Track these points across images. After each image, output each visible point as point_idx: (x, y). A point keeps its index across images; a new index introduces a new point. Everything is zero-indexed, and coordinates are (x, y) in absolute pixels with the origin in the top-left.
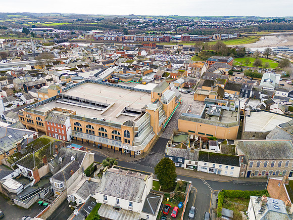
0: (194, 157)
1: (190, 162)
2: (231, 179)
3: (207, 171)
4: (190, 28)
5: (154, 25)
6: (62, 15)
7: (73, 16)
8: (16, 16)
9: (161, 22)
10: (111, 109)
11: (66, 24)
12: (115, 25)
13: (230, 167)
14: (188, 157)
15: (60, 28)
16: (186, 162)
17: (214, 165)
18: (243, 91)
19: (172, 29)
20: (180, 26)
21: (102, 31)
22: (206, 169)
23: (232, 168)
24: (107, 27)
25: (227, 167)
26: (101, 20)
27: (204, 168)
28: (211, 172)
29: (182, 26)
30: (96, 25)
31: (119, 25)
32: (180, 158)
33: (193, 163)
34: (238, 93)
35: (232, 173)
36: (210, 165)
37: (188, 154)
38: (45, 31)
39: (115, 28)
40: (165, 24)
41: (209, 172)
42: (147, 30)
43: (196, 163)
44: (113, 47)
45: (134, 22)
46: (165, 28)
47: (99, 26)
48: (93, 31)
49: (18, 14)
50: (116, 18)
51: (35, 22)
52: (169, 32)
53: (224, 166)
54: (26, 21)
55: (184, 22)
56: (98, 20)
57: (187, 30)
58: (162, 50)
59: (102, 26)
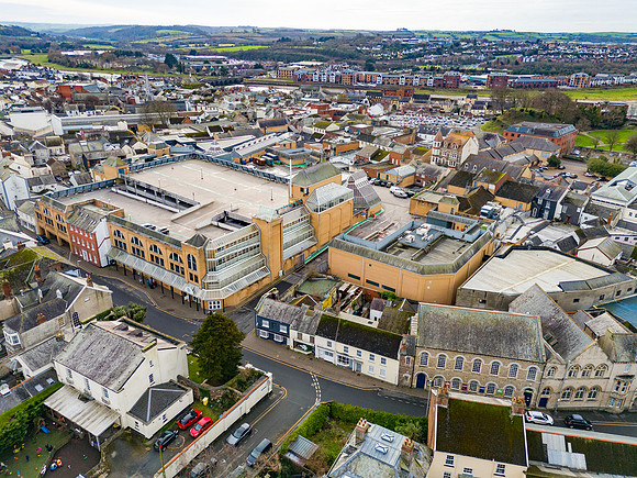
0: (310, 325)
1: (300, 337)
2: (378, 385)
3: (334, 360)
4: (526, 59)
5: (439, 52)
6: (256, 31)
7: (278, 32)
8: (171, 32)
9: (457, 44)
10: (198, 213)
11: (256, 47)
12: (351, 50)
13: (378, 357)
14: (298, 325)
15: (241, 56)
16: (293, 334)
17: (346, 349)
18: (540, 202)
19: (479, 61)
20: (502, 53)
21: (319, 64)
22: (331, 355)
23: (383, 362)
24: (334, 54)
25: (372, 358)
26: (327, 39)
27: (327, 353)
28: (341, 364)
29: (506, 53)
30: (312, 51)
31: (360, 51)
32: (283, 324)
33: (306, 338)
34: (526, 206)
35: (382, 372)
36: (338, 347)
37: (301, 317)
38: (206, 62)
39: (351, 57)
40: (466, 49)
41: (337, 363)
42: (421, 63)
43: (312, 340)
44: (316, 96)
45: (397, 43)
46: (463, 57)
47: (317, 52)
48: (301, 63)
49: (175, 27)
50: (360, 35)
51: (202, 44)
52: (471, 67)
53: (366, 354)
54: (185, 41)
55: (514, 45)
56: (321, 40)
57: (517, 63)
58: (422, 106)
59: (323, 52)
